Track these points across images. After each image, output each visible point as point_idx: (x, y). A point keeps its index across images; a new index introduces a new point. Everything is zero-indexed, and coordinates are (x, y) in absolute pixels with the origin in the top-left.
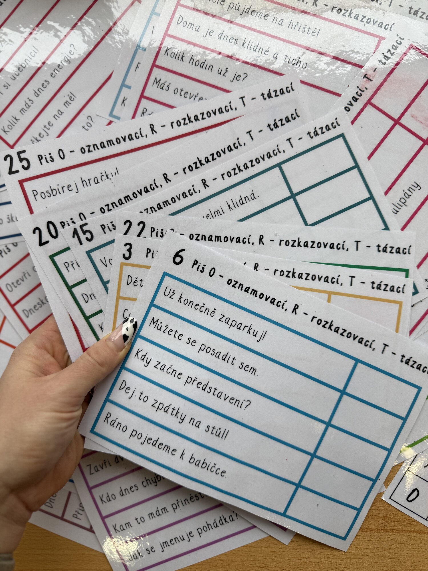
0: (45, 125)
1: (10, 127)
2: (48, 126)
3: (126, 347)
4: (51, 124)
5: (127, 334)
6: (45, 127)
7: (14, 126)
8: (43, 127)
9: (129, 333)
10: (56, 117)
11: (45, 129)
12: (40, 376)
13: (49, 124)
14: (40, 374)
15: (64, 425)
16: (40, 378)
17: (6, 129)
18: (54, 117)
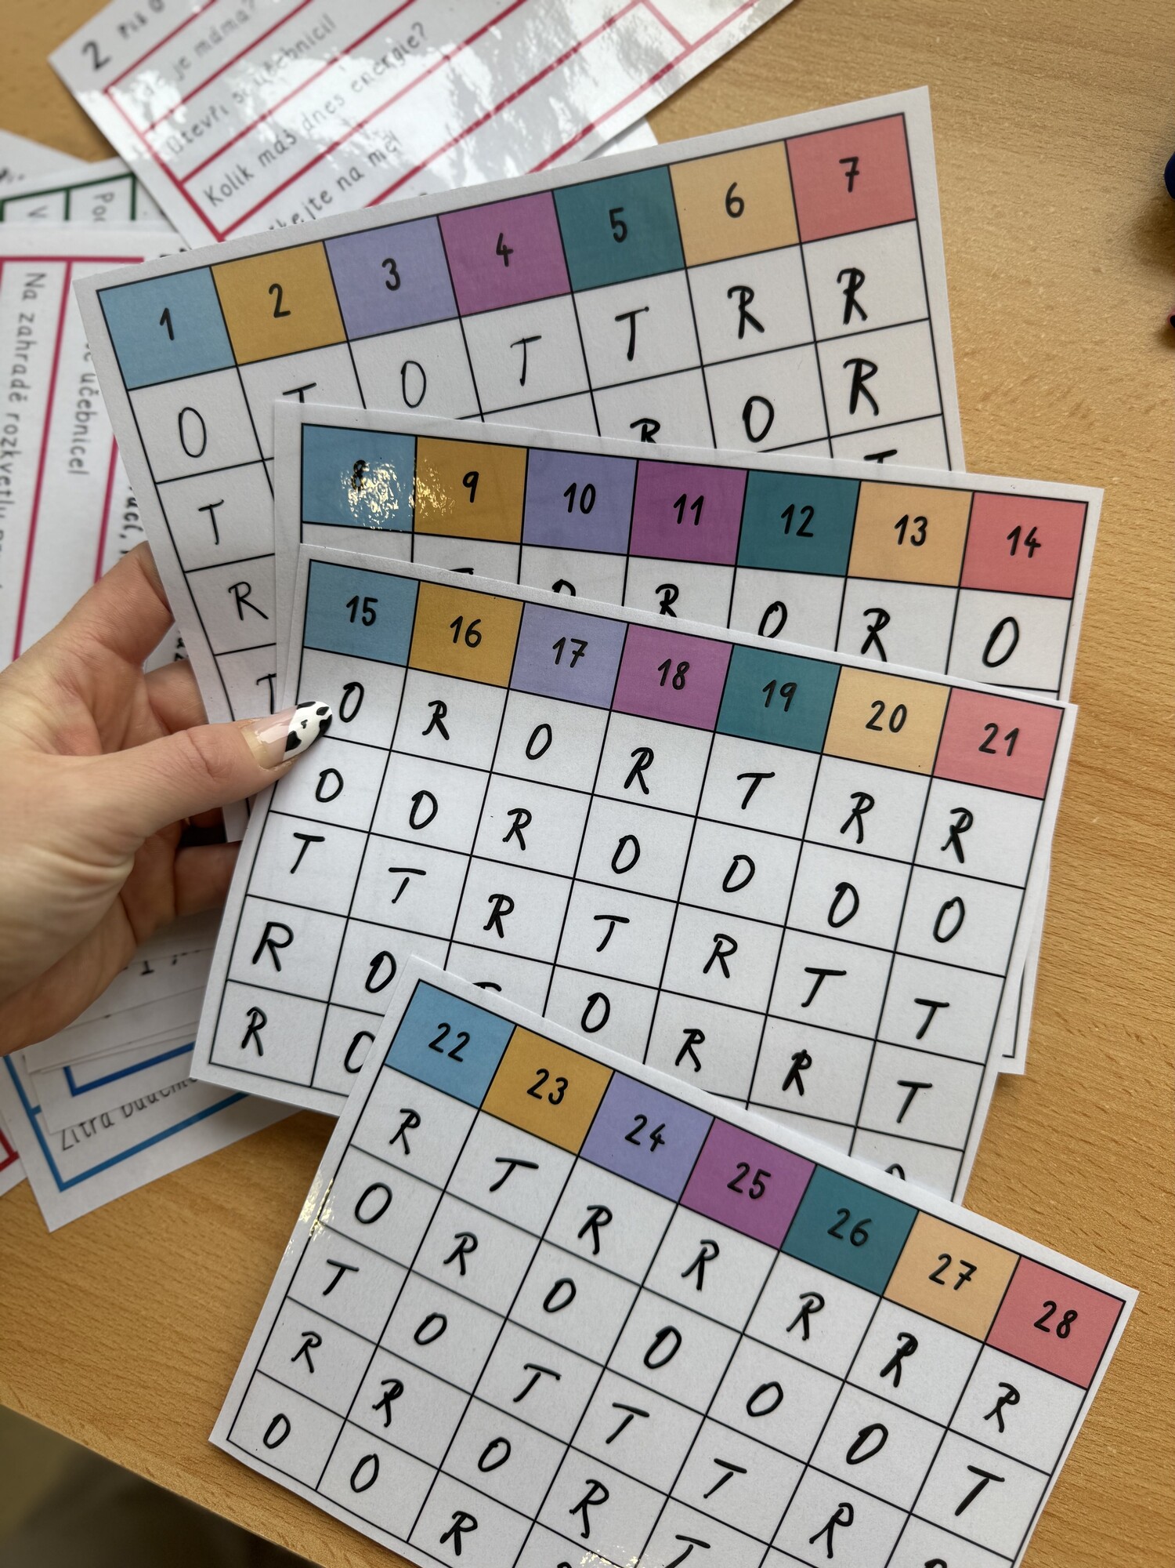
0: (312, 197)
1: (226, 190)
2: (318, 201)
3: (284, 765)
4: (327, 198)
5: (299, 736)
6: (311, 201)
7: (236, 188)
8: (306, 201)
9: (306, 735)
10: (343, 182)
11: (311, 207)
12: (47, 752)
13: (322, 197)
14: (47, 744)
15: (76, 891)
16: (44, 756)
17: (217, 194)
18: (339, 182)
